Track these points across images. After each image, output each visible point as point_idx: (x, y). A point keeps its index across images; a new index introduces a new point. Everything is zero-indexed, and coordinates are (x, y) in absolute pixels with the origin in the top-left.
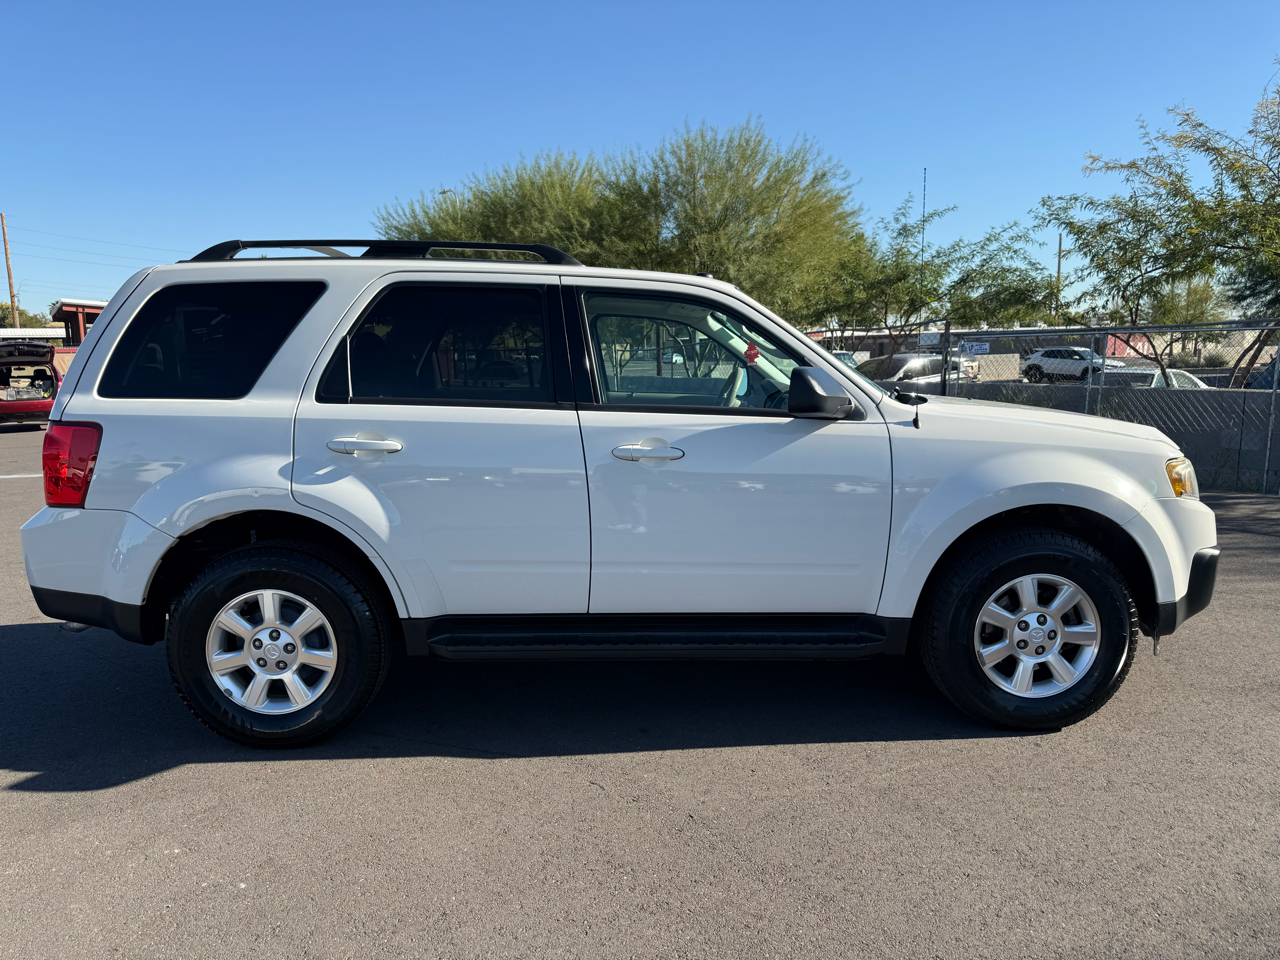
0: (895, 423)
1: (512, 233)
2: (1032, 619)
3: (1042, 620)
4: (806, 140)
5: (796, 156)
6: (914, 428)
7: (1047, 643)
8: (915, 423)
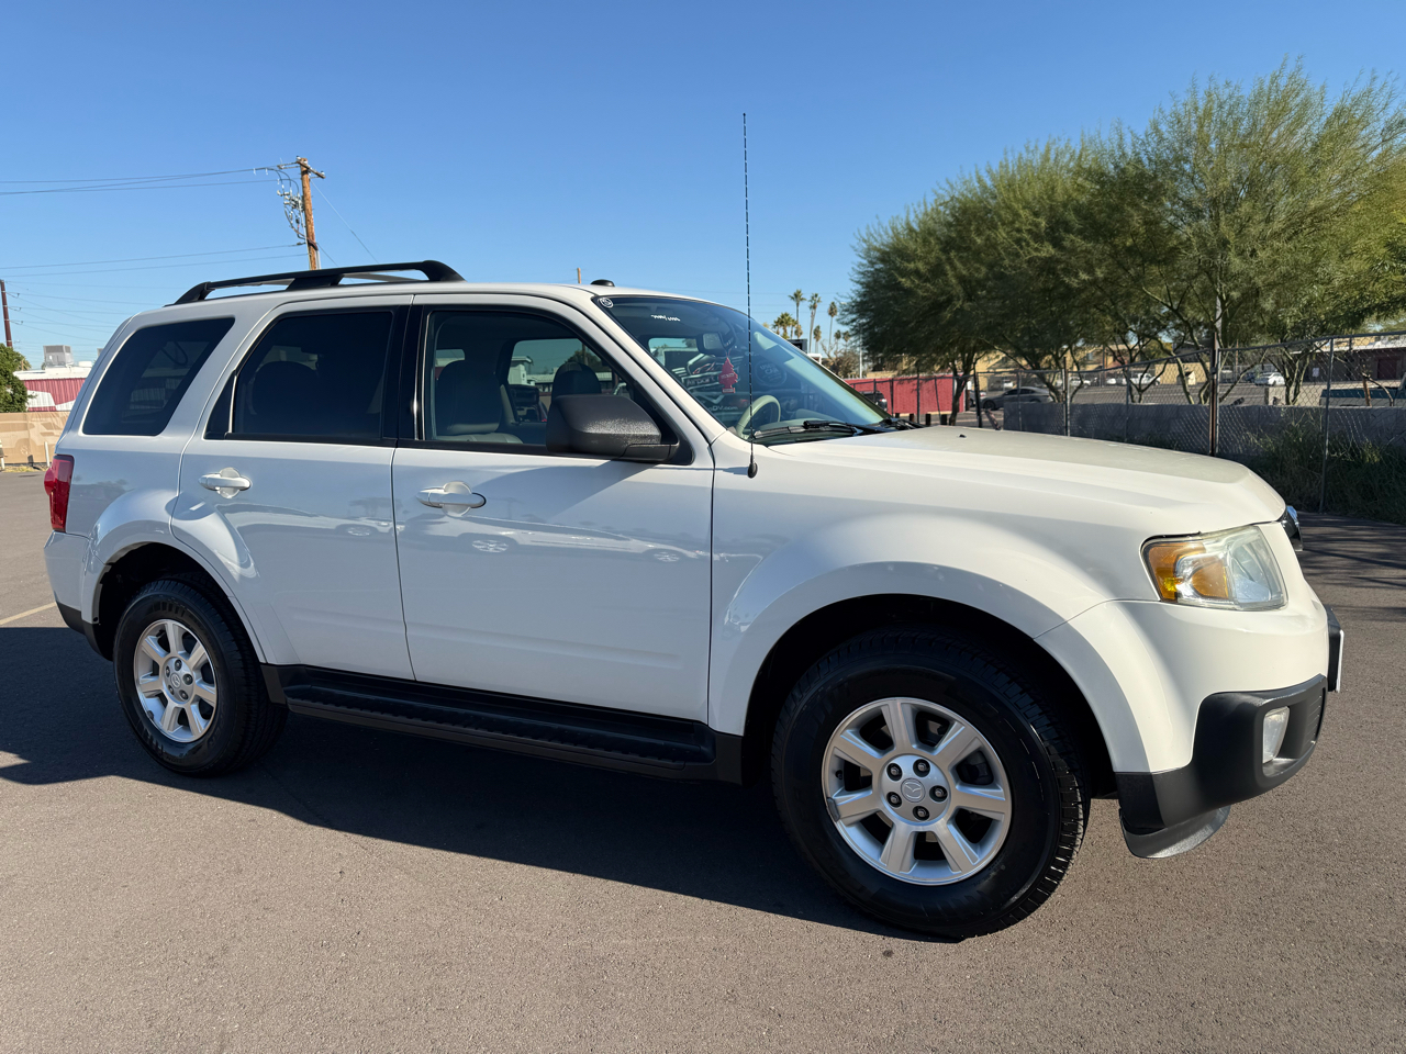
0: (725, 470)
1: (975, 242)
2: (906, 764)
3: (921, 768)
4: (1374, 79)
5: (1356, 103)
6: (746, 476)
7: (930, 804)
8: (751, 472)
